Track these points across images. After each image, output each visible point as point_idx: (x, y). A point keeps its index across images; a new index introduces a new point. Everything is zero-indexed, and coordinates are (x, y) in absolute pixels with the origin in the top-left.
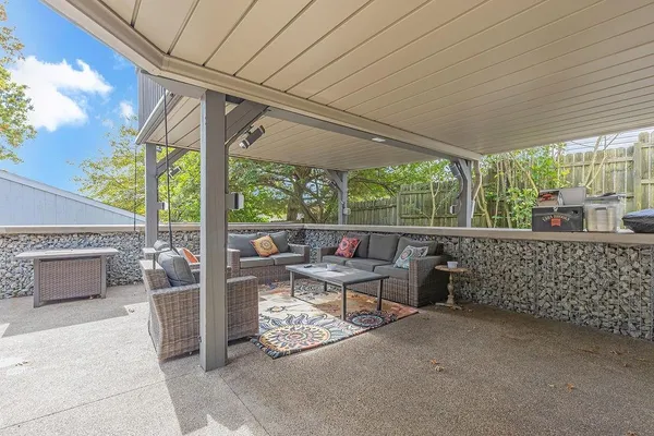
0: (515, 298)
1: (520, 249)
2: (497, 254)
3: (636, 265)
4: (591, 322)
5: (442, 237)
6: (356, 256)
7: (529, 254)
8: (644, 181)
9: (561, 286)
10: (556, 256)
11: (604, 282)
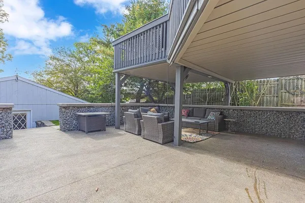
0: (248, 129)
1: (250, 113)
2: (242, 114)
3: (285, 117)
4: (272, 134)
5: (221, 109)
6: (189, 116)
7: (253, 115)
8: (282, 91)
9: (263, 124)
10: (262, 115)
11: (276, 122)
